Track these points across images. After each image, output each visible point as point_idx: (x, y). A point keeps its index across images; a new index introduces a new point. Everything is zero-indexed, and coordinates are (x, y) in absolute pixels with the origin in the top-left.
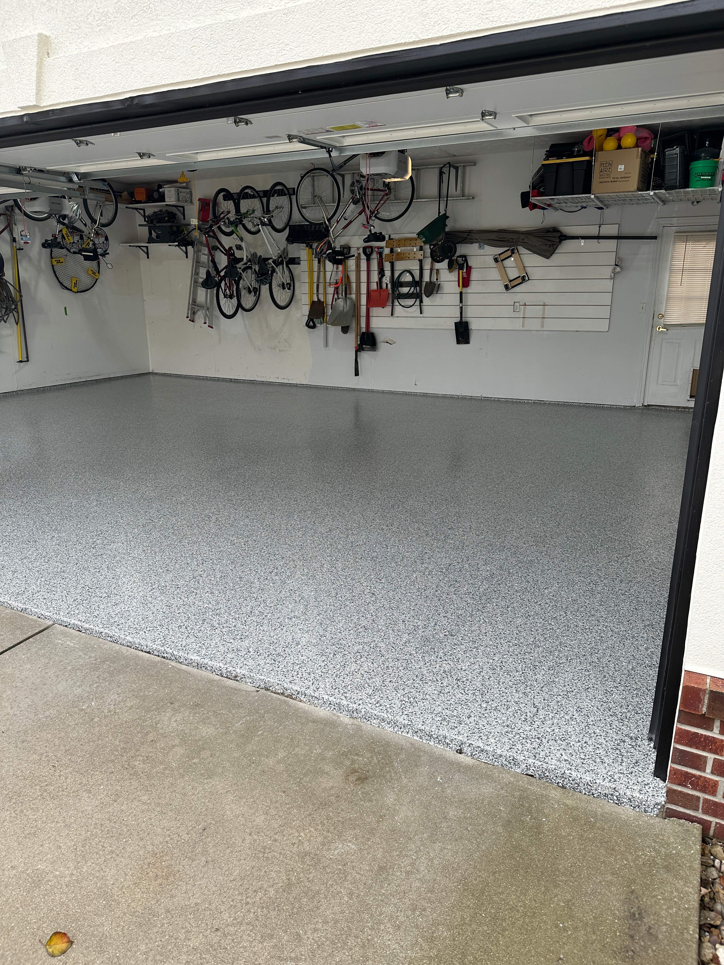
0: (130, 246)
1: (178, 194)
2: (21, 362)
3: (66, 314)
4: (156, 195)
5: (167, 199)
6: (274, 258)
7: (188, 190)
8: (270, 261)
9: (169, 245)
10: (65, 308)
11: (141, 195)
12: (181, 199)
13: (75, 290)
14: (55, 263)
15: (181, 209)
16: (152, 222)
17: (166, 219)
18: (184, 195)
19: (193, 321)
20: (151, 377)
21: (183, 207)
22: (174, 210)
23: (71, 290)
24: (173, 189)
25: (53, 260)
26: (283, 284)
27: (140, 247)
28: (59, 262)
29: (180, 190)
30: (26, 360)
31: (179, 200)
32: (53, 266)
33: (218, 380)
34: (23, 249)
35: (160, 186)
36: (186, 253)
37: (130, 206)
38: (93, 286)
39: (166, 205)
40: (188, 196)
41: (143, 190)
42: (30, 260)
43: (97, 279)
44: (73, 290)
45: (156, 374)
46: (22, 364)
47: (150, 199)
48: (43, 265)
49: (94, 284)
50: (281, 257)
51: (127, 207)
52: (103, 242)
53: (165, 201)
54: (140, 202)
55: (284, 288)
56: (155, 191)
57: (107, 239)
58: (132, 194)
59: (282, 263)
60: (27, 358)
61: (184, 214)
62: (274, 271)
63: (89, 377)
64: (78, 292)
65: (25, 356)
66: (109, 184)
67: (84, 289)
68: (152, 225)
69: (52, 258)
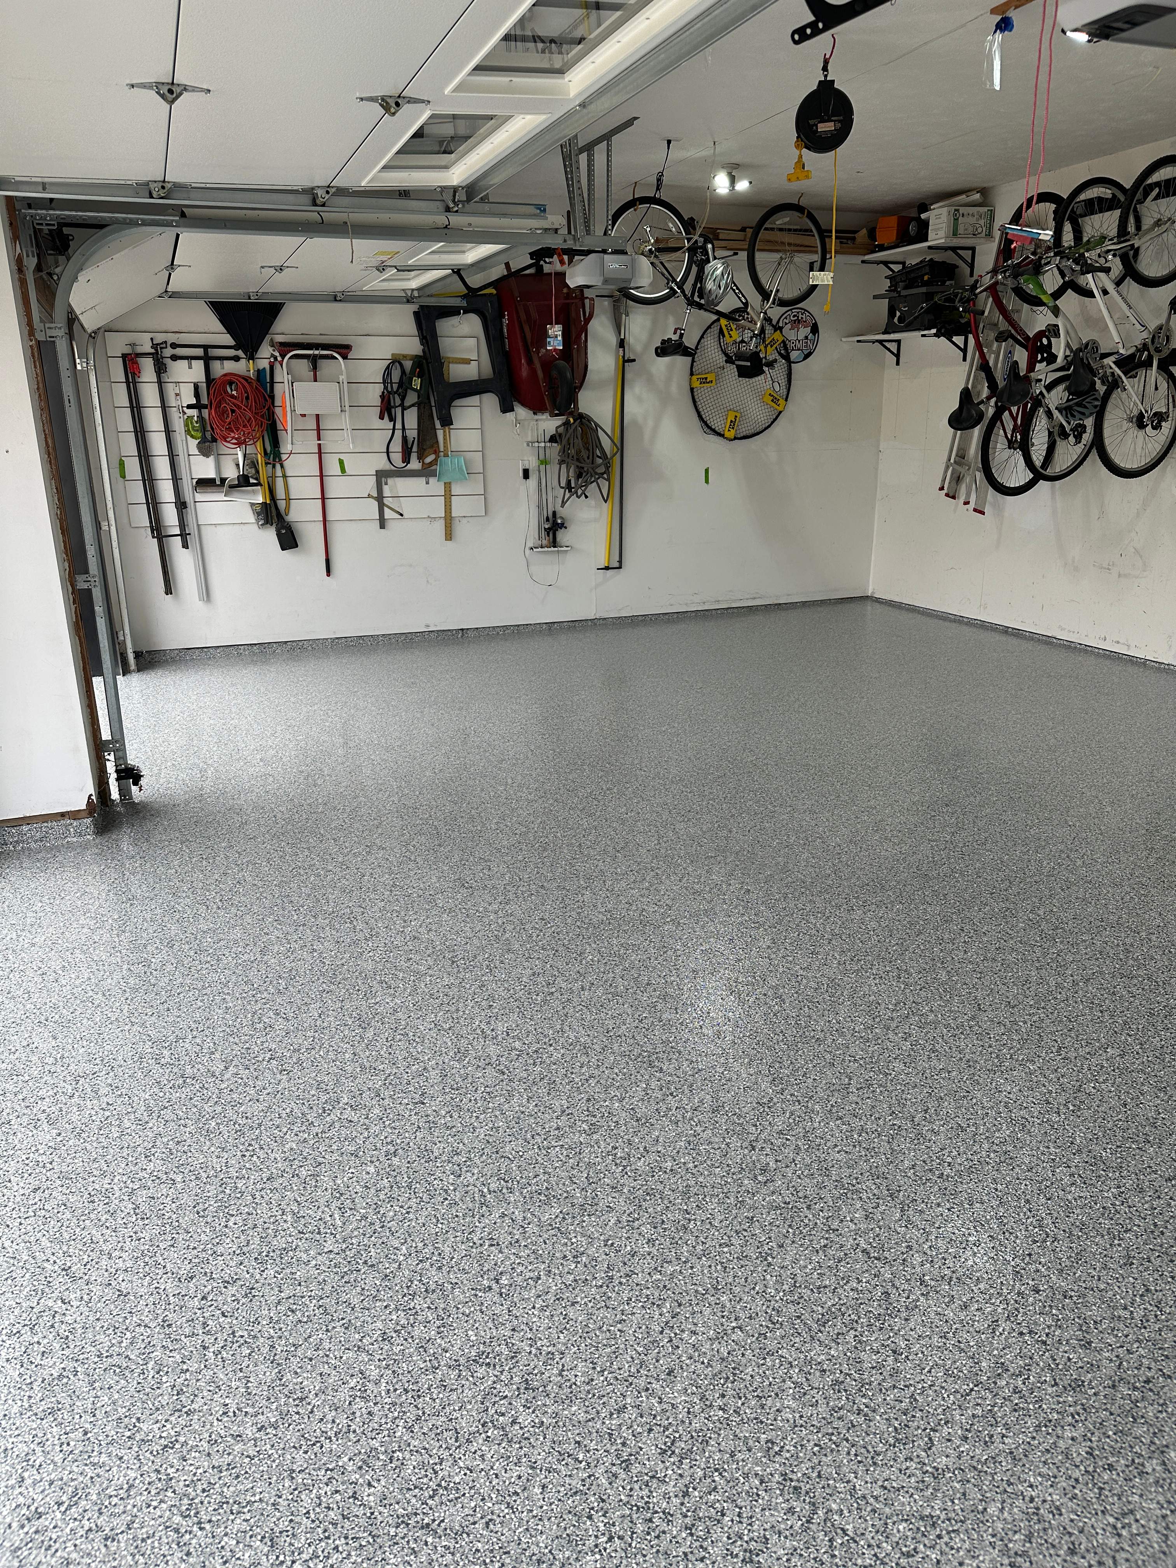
0: (859, 341)
1: (956, 220)
2: (607, 568)
3: (707, 481)
4: (912, 228)
5: (931, 235)
6: (1122, 351)
7: (986, 209)
8: (1109, 361)
9: (923, 336)
10: (707, 471)
11: (888, 231)
12: (961, 230)
13: (730, 434)
14: (696, 384)
15: (966, 254)
16: (895, 290)
17: (926, 278)
18: (972, 220)
19: (954, 497)
20: (869, 607)
21: (973, 249)
22: (949, 257)
23: (721, 435)
24: (945, 210)
25: (694, 378)
26: (1141, 416)
27: (881, 342)
28: (704, 381)
29: (962, 210)
30: (617, 565)
31: (955, 234)
32: (692, 390)
33: (983, 626)
34: (634, 360)
35: (924, 207)
36: (964, 351)
37: (867, 257)
38: (769, 426)
39: (930, 248)
40: (982, 222)
41: (893, 221)
42: (650, 380)
43: (780, 412)
44: (727, 434)
45: (878, 600)
46: (610, 572)
47: (905, 239)
48: (674, 389)
49: (772, 423)
50: (1145, 347)
51: (863, 262)
52: (806, 338)
53: (926, 240)
54: (882, 248)
55: (1141, 425)
56: (912, 219)
57: (815, 329)
58: (872, 234)
59: (1148, 364)
60: (620, 562)
61: (972, 266)
62: (1114, 385)
63: (735, 601)
64: (735, 438)
65: (618, 559)
66: (811, 217)
67: (752, 431)
68: (895, 295)
69: (692, 374)
